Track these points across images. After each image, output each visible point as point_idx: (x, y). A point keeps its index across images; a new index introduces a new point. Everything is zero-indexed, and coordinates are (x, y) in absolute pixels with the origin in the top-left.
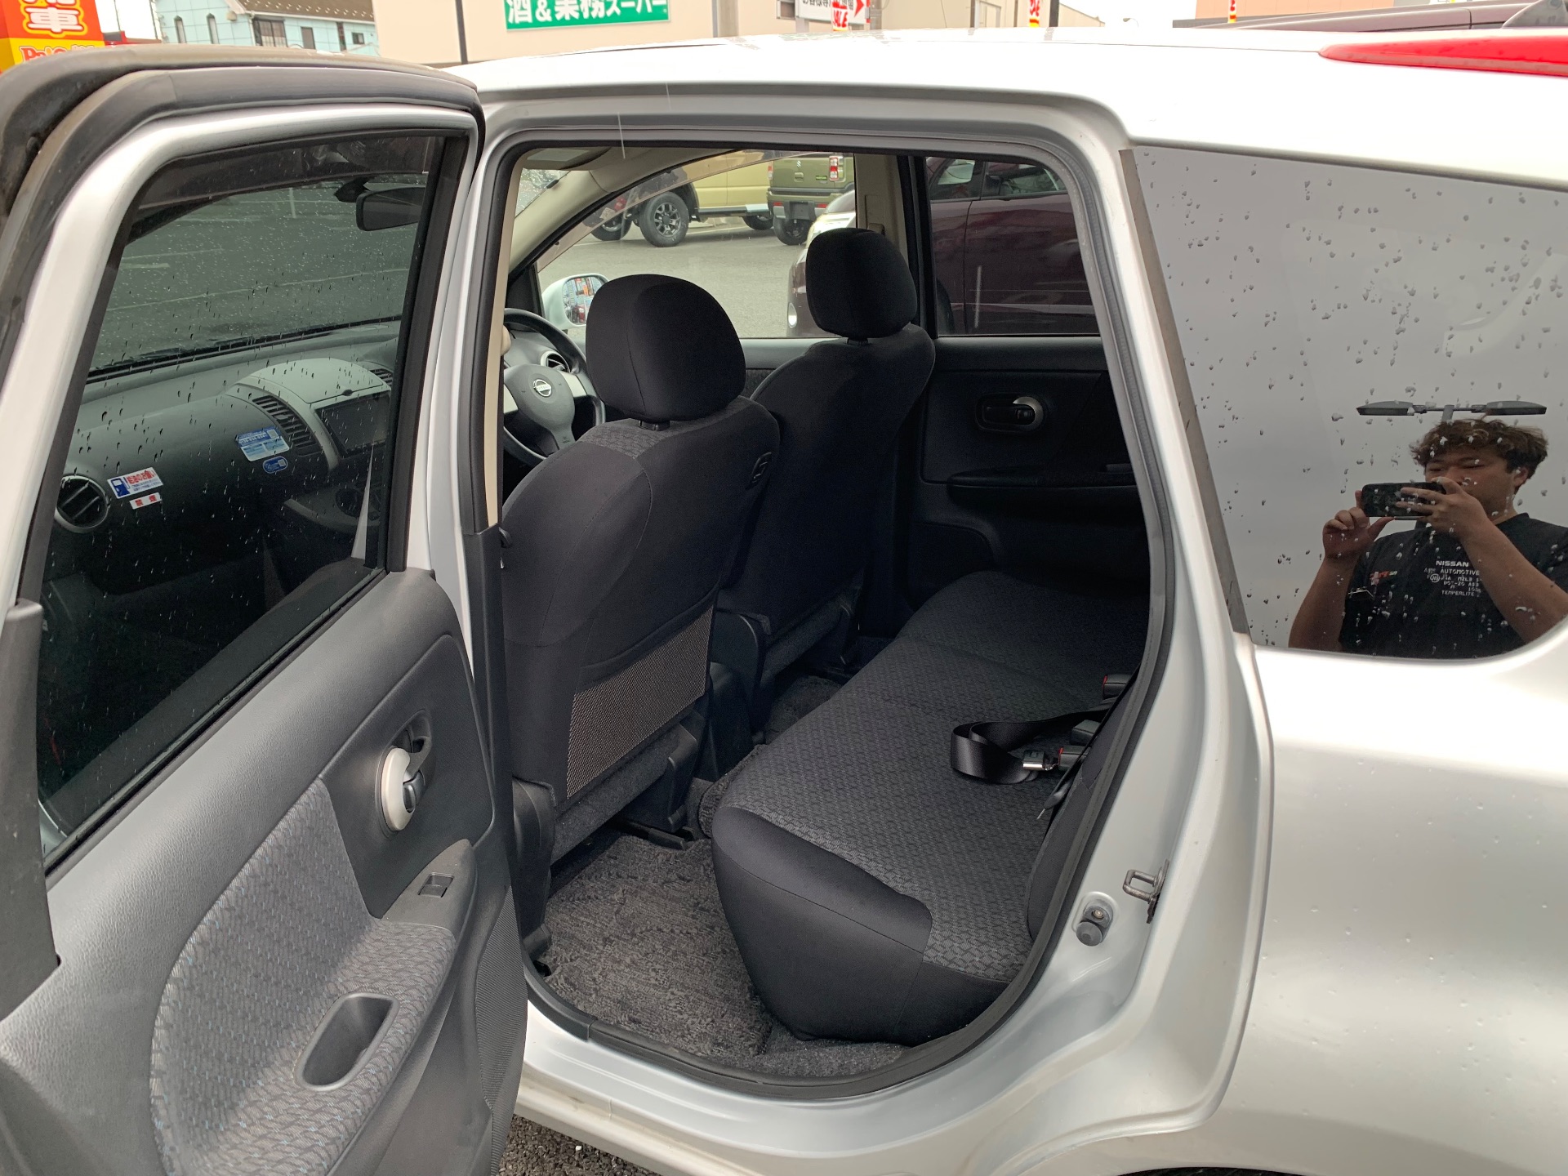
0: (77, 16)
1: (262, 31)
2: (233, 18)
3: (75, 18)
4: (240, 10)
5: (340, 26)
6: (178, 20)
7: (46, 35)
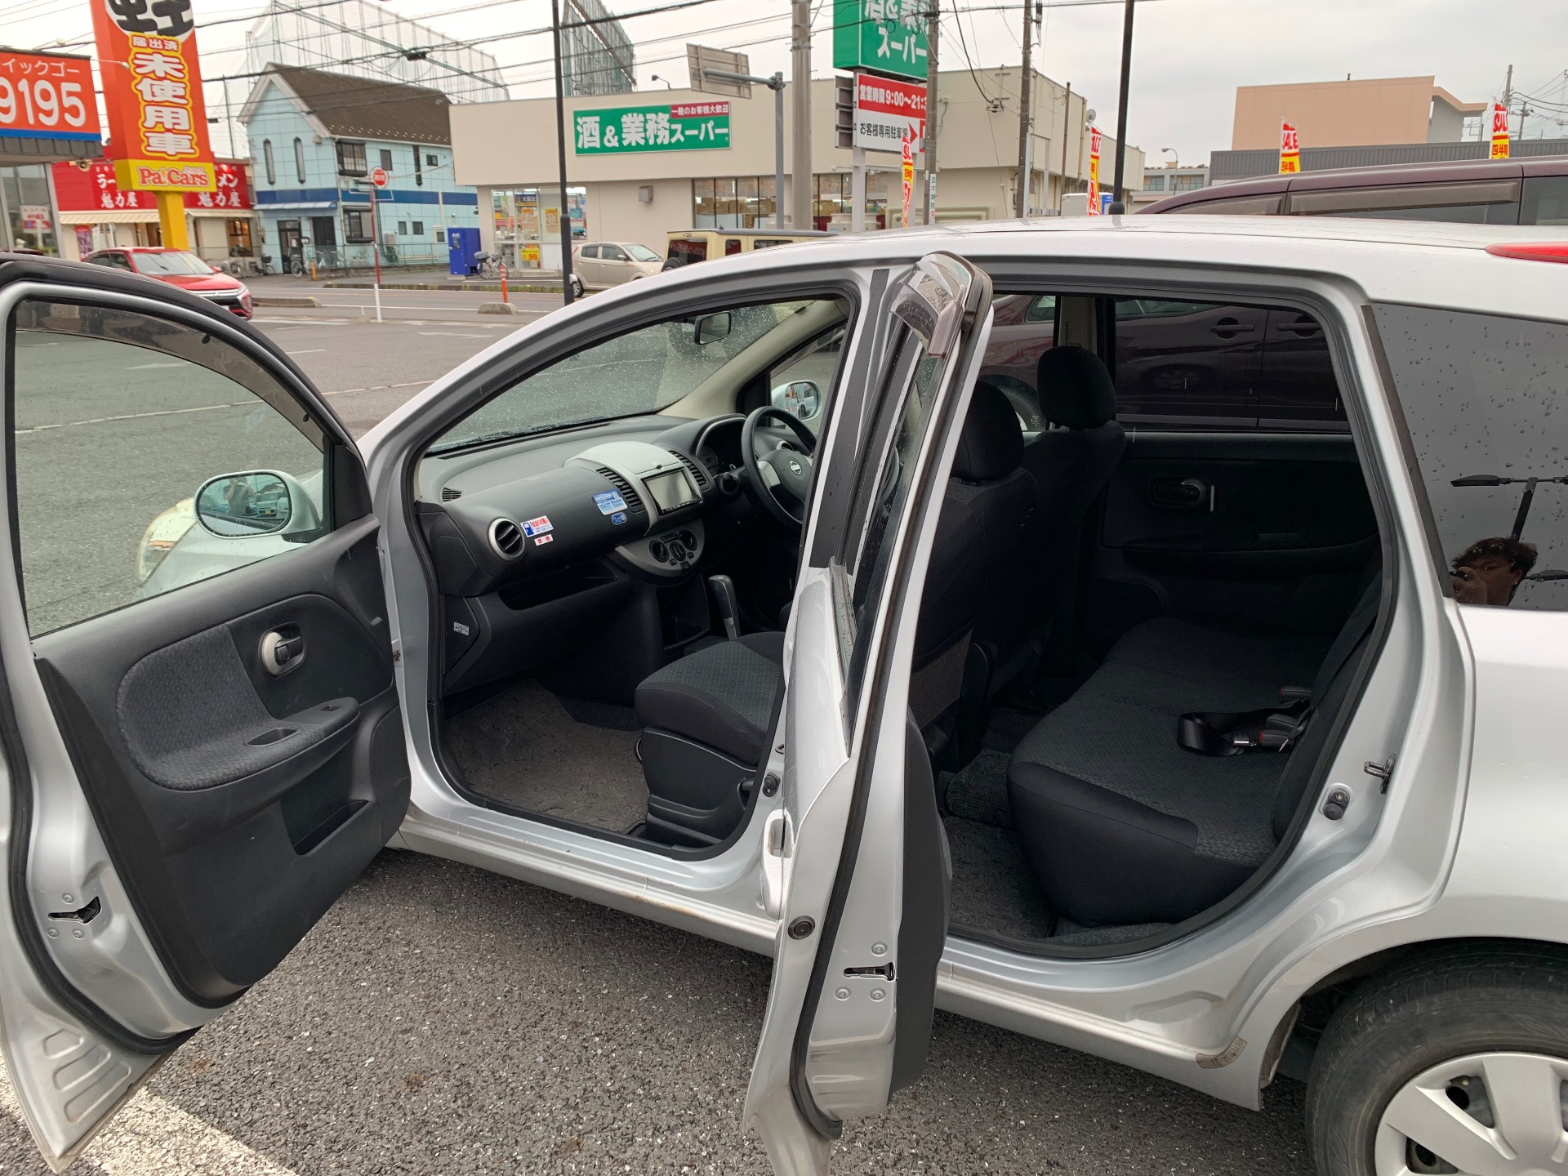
0: (190, 140)
1: (345, 154)
2: (318, 141)
3: (188, 142)
4: (327, 134)
5: (416, 149)
6: (267, 142)
7: (161, 157)
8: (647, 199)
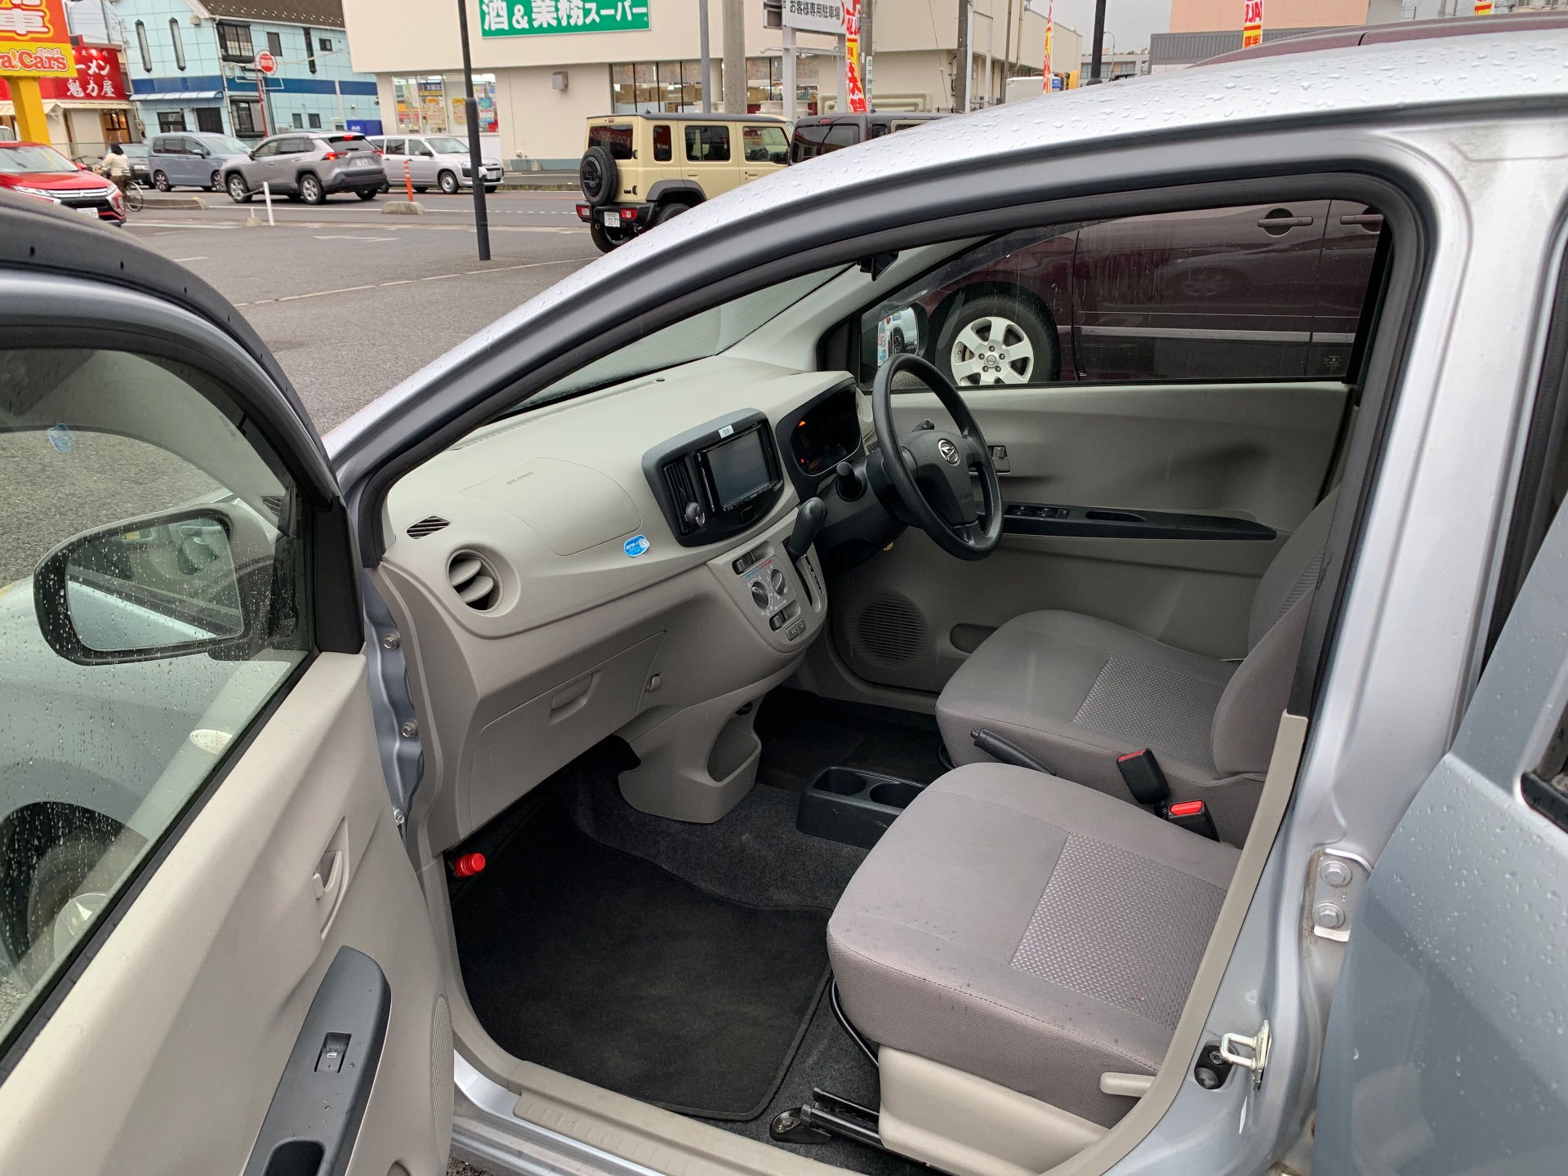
0: (43, 17)
1: (227, 37)
3: (41, 19)
5: (307, 32)
6: (139, 24)
7: (11, 36)
8: (561, 86)
